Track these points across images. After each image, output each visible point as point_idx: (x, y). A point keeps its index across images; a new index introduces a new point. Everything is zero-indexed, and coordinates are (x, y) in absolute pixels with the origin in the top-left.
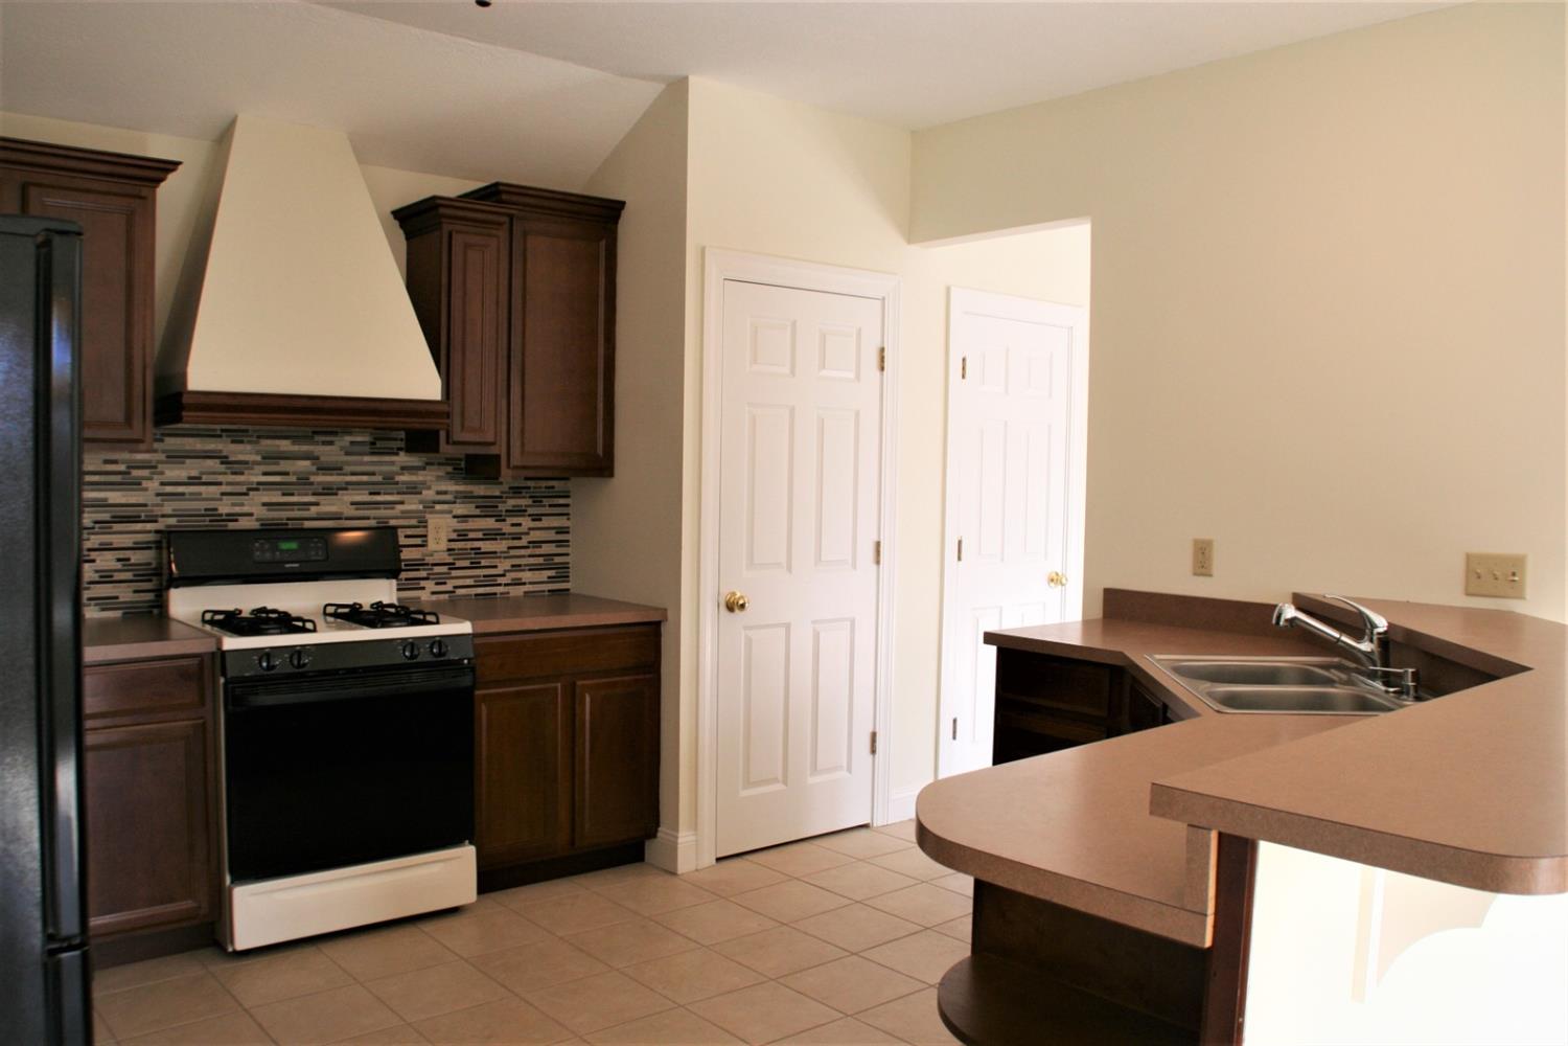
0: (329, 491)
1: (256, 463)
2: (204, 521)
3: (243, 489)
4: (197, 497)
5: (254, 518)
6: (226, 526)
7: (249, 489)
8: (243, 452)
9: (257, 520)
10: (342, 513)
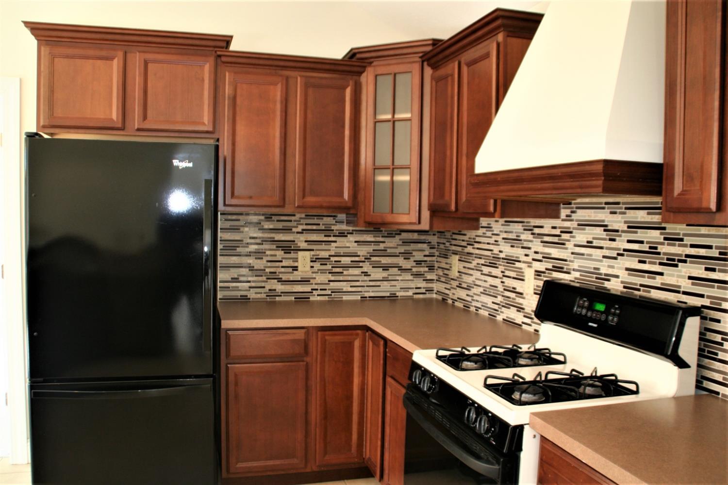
0: (672, 262)
1: (623, 231)
2: (592, 277)
3: (614, 254)
4: (589, 257)
5: (620, 280)
6: (603, 284)
7: (619, 254)
8: (617, 222)
9: (622, 282)
10: (679, 287)
